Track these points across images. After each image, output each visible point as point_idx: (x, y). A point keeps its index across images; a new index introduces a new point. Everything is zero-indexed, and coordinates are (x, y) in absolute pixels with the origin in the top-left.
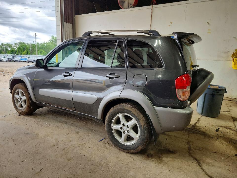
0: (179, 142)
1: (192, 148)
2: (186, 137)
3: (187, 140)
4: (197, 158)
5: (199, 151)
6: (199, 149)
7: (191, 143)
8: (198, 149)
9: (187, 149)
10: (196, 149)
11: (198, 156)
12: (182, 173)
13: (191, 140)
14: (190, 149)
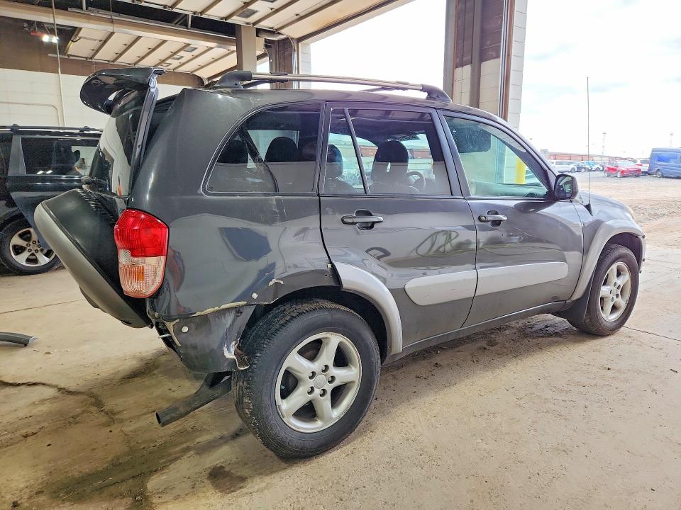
0: (136, 403)
1: (94, 409)
2: (129, 428)
3: (122, 421)
4: (71, 397)
5: (71, 415)
6: (74, 420)
7: (104, 419)
8: (78, 416)
9: (104, 401)
10: (83, 412)
11: (70, 403)
12: (89, 364)
13: (109, 429)
14: (98, 404)
